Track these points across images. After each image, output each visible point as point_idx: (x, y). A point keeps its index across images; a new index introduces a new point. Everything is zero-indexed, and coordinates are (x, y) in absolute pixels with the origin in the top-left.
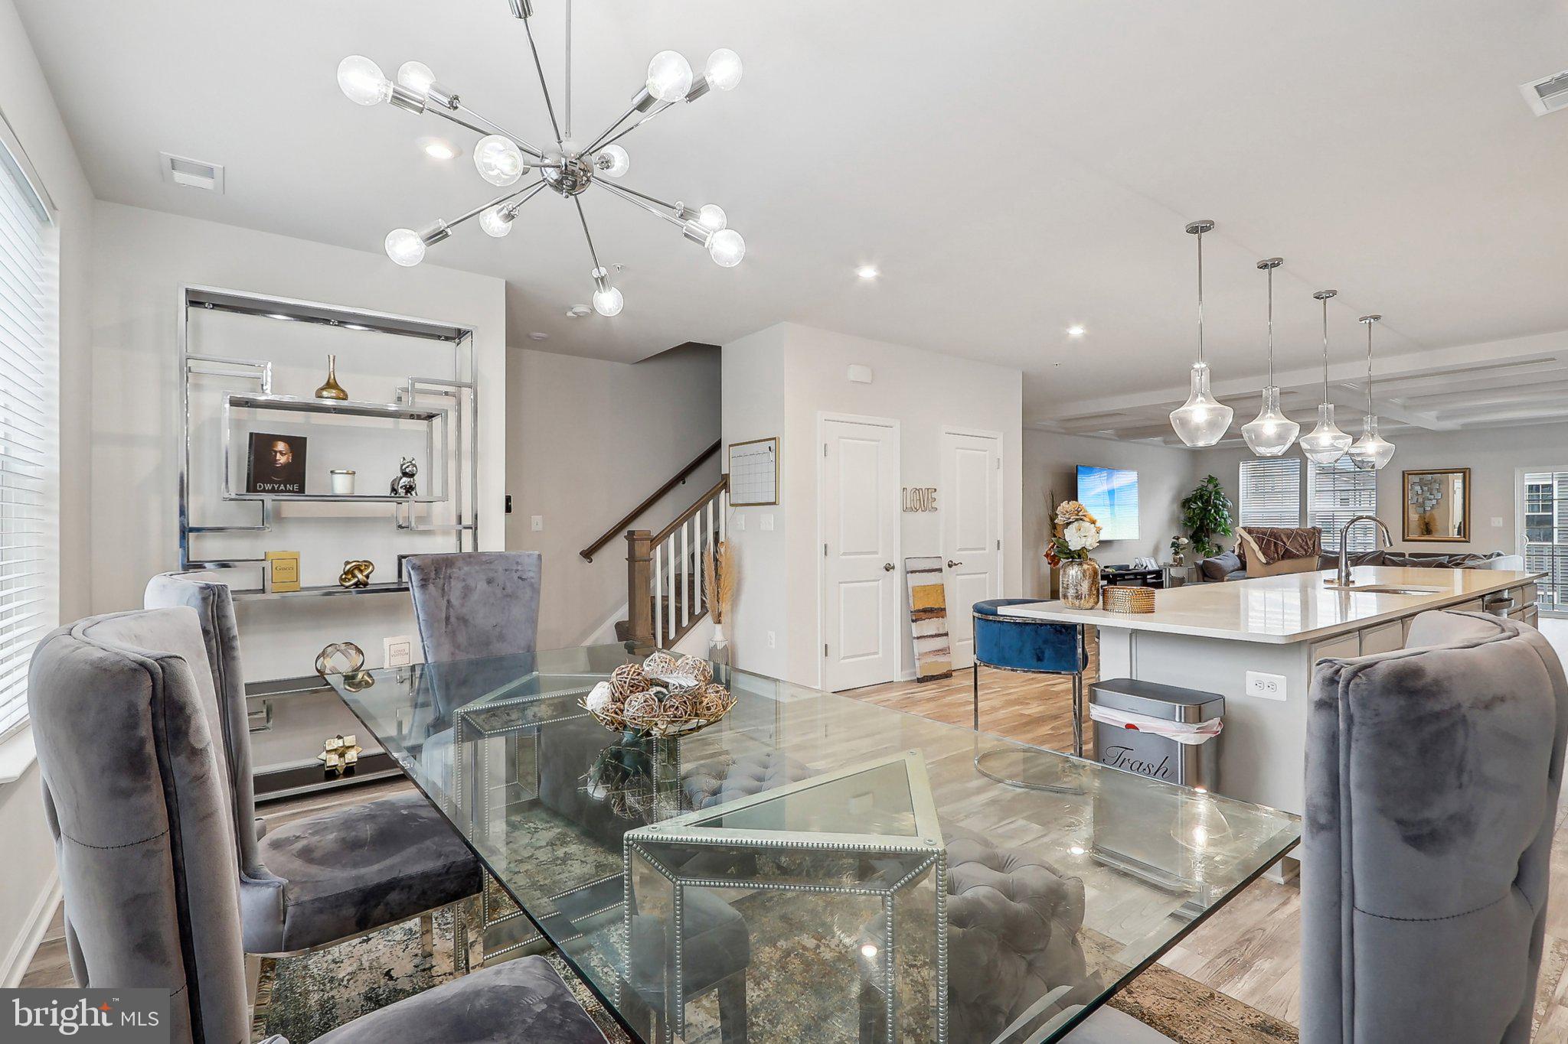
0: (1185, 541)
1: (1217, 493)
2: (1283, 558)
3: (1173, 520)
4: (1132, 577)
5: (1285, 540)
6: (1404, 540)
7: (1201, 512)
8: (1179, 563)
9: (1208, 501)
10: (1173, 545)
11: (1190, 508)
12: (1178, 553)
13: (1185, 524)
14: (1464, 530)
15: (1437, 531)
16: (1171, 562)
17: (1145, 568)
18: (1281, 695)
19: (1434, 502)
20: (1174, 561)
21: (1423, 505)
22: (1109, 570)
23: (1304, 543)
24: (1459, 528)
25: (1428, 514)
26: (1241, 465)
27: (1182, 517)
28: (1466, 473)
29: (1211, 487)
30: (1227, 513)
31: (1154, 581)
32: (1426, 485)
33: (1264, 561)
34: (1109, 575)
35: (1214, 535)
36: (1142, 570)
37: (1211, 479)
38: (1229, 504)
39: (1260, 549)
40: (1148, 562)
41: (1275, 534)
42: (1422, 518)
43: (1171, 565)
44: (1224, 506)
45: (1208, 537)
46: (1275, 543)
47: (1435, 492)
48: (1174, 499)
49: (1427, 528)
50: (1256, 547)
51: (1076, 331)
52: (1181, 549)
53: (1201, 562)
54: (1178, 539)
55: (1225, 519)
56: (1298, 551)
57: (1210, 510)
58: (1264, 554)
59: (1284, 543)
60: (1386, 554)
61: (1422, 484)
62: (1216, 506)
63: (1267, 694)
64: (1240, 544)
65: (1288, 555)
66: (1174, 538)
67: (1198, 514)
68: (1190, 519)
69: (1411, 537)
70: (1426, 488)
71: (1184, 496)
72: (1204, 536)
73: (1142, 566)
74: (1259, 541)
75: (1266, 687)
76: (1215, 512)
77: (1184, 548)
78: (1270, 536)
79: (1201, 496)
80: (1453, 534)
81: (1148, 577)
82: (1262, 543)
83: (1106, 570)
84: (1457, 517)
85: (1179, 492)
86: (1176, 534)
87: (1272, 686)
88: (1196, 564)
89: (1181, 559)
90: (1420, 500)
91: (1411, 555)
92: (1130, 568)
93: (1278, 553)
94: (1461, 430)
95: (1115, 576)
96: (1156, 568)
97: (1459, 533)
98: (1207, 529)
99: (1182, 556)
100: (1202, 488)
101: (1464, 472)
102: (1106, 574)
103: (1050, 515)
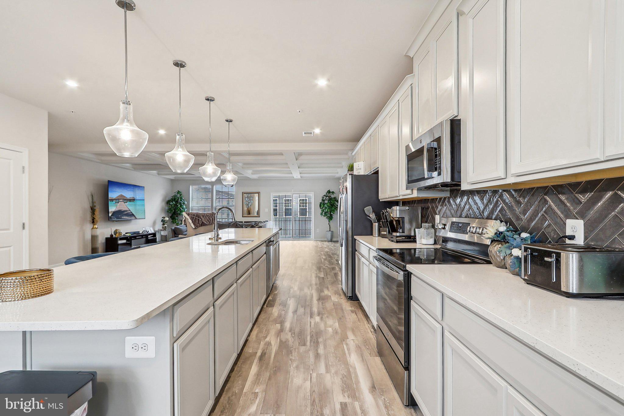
0: (167, 219)
1: (181, 198)
2: (201, 226)
3: (163, 210)
4: (141, 237)
5: (202, 218)
6: (243, 217)
7: (175, 206)
8: (164, 229)
9: (177, 202)
10: (162, 221)
11: (170, 204)
12: (164, 224)
13: (168, 211)
14: (258, 213)
15: (251, 213)
16: (161, 229)
17: (148, 232)
18: (151, 353)
19: (251, 204)
21: (248, 205)
22: (128, 235)
23: (209, 219)
24: (257, 212)
25: (249, 208)
26: (190, 187)
27: (167, 208)
28: (259, 193)
29: (178, 195)
30: (185, 207)
31: (153, 238)
32: (249, 198)
33: (194, 227)
34: (128, 237)
35: (180, 216)
36: (146, 233)
37: (179, 192)
38: (186, 203)
39: (192, 222)
40: (150, 229)
41: (198, 215)
42: (248, 209)
43: (161, 230)
44: (184, 203)
45: (178, 217)
46: (198, 219)
47: (251, 200)
48: (163, 200)
49: (249, 213)
50: (190, 221)
51: (72, 84)
53: (173, 228)
54: (164, 218)
55: (184, 209)
56: (207, 222)
57: (178, 205)
58: (194, 224)
59: (202, 219)
60: (238, 222)
61: (248, 197)
62: (180, 204)
63: (141, 354)
64: (185, 220)
65: (203, 224)
66: (162, 218)
67: (173, 207)
68: (170, 209)
69: (245, 216)
70: (249, 199)
71: (167, 199)
72: (176, 217)
73: (147, 231)
74: (192, 219)
75: (140, 349)
76: (180, 206)
77: (167, 222)
78: (196, 216)
79: (175, 199)
80: (256, 214)
81: (149, 236)
82: (193, 219)
83: (126, 235)
84: (257, 209)
85: (165, 197)
86: (163, 216)
87: (145, 347)
88: (171, 229)
89: (165, 227)
90: (247, 203)
91: (245, 222)
92: (140, 233)
93: (199, 224)
94: (258, 179)
95: (131, 237)
96: (153, 232)
97: (257, 214)
98: (177, 214)
99: (166, 225)
100: (175, 196)
101: (258, 193)
102: (126, 236)
103: (91, 207)
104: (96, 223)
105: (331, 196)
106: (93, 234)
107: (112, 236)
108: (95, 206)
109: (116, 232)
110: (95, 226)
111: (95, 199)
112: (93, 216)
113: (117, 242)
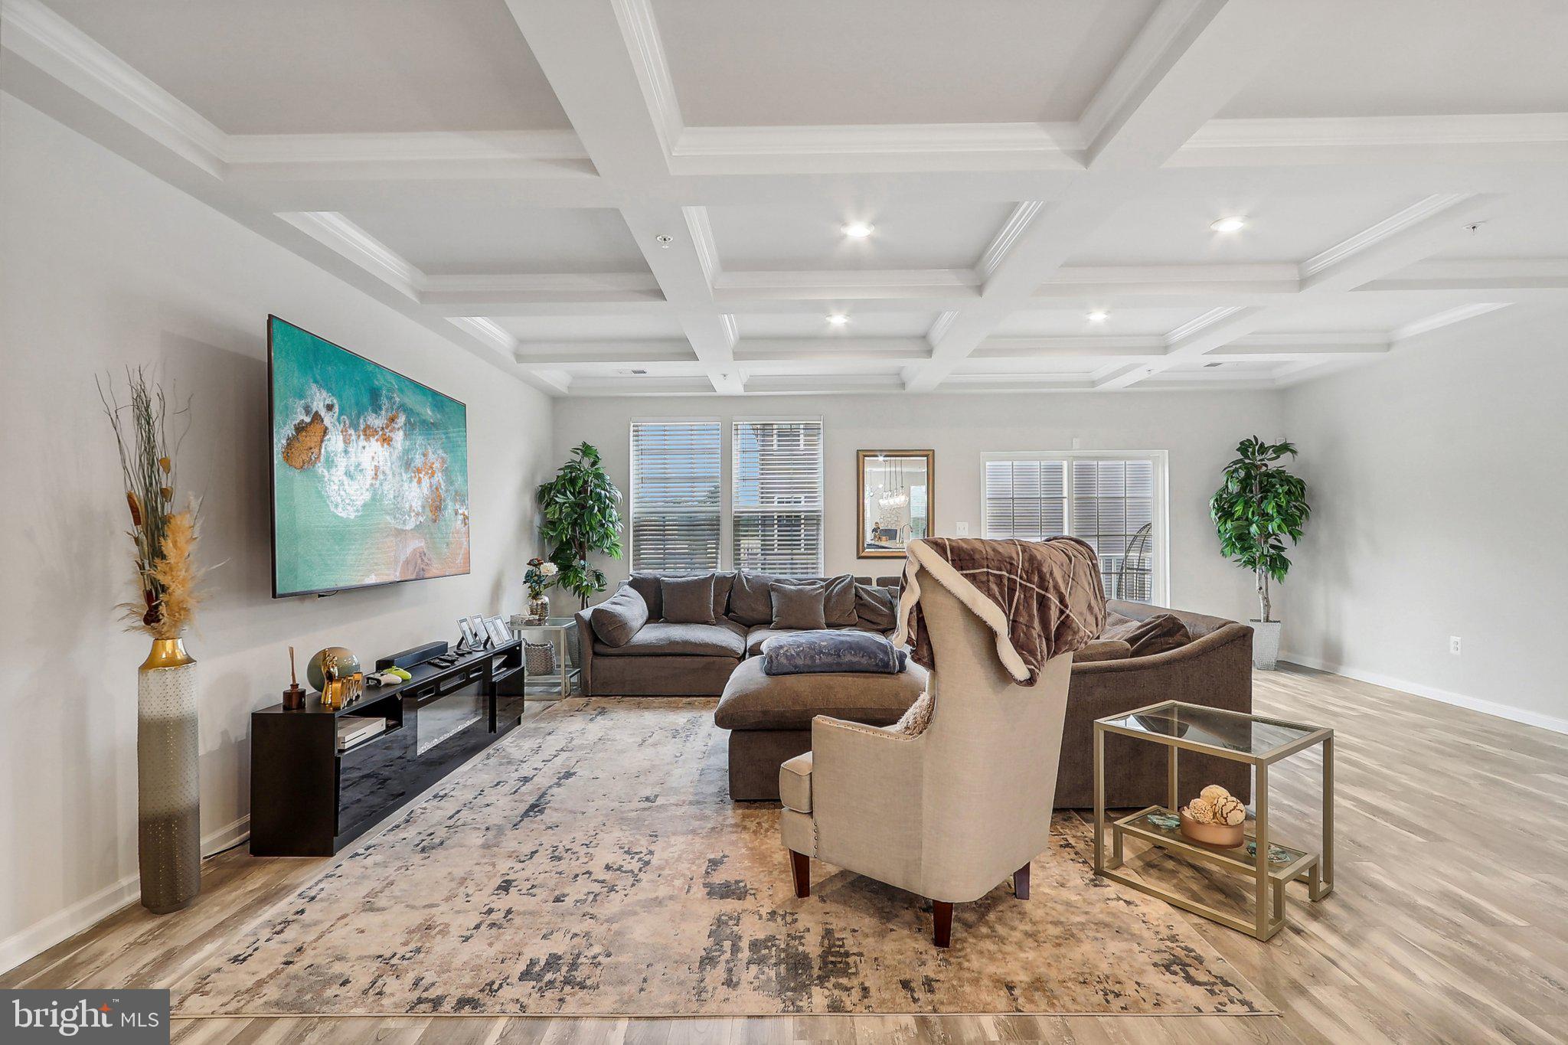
0: (547, 568)
1: (599, 476)
4: (456, 681)
6: (859, 558)
7: (573, 511)
8: (539, 615)
9: (584, 491)
10: (529, 577)
11: (552, 503)
12: (540, 594)
13: (546, 536)
16: (529, 620)
20: (532, 613)
22: (394, 676)
26: (632, 428)
29: (586, 464)
31: (510, 672)
34: (390, 694)
35: (593, 555)
36: (479, 651)
37: (586, 450)
38: (619, 496)
40: (491, 629)
44: (609, 499)
45: (583, 558)
52: (546, 586)
53: (586, 614)
54: (536, 564)
55: (614, 524)
57: (590, 508)
62: (598, 500)
66: (529, 564)
67: (568, 515)
68: (553, 522)
69: (870, 551)
72: (576, 557)
73: (480, 638)
76: (597, 511)
77: (548, 585)
79: (573, 481)
81: (493, 668)
83: (382, 677)
86: (532, 556)
88: (578, 617)
89: (545, 606)
94: (927, 394)
95: (410, 692)
96: (505, 639)
98: (583, 544)
99: (546, 599)
100: (571, 467)
101: (927, 456)
102: (384, 694)
103: (130, 498)
104: (176, 623)
105: (1266, 465)
106: (156, 709)
107: (294, 697)
108: (166, 494)
109: (322, 671)
110: (169, 643)
111: (166, 435)
112: (153, 565)
113: (331, 738)
